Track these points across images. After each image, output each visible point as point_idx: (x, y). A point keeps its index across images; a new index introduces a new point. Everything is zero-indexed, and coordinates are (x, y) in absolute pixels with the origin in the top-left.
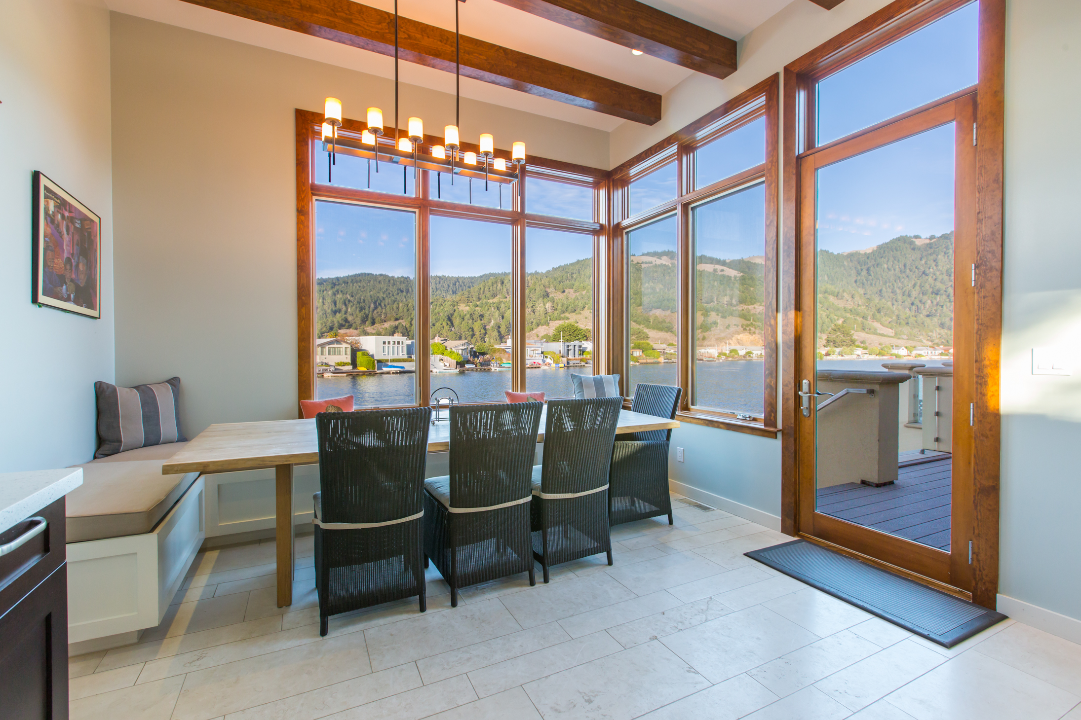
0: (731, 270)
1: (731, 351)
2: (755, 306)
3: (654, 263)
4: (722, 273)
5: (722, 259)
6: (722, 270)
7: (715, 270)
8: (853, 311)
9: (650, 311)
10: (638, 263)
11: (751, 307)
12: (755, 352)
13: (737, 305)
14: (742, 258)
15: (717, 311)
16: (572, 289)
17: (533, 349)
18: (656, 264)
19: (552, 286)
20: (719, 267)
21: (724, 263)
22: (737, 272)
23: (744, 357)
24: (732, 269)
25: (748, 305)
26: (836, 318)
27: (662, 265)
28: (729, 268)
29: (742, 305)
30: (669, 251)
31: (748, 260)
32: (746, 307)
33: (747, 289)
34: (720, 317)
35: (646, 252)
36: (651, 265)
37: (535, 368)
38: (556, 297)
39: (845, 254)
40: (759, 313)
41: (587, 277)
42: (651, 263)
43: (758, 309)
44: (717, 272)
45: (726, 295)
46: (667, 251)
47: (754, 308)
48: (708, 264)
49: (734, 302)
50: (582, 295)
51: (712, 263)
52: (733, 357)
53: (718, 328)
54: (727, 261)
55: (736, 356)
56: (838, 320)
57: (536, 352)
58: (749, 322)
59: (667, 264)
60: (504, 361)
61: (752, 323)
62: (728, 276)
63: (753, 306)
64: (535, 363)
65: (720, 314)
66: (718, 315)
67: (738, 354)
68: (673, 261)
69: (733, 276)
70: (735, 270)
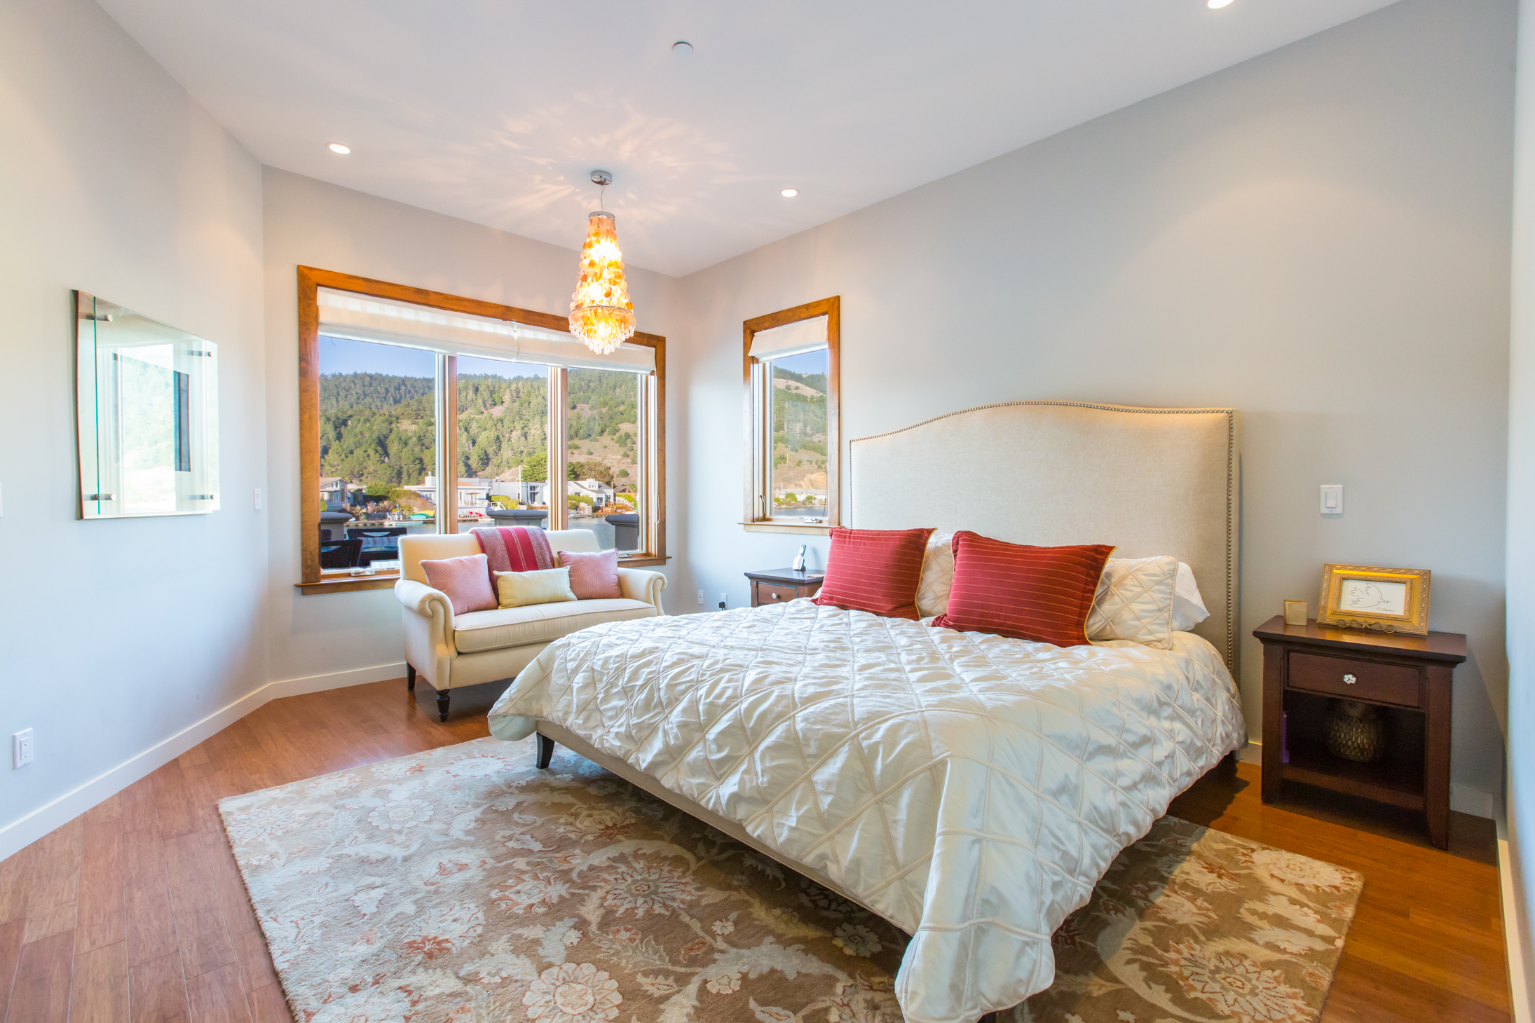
0: (808, 388)
1: (788, 495)
4: (797, 391)
5: (797, 373)
6: (797, 388)
7: (788, 388)
12: (818, 497)
13: (813, 435)
15: (786, 442)
16: (587, 403)
17: (471, 491)
20: (793, 384)
21: (798, 378)
22: (815, 391)
23: (804, 503)
24: (810, 387)
28: (806, 385)
29: (818, 435)
34: (789, 449)
37: (471, 521)
41: (610, 388)
44: (792, 389)
45: (799, 421)
48: (779, 378)
49: (809, 430)
50: (601, 413)
51: (784, 378)
52: (789, 504)
53: (787, 464)
54: (804, 376)
55: (793, 502)
57: (478, 496)
60: (416, 510)
62: (803, 396)
64: (471, 513)
65: (790, 446)
66: (787, 447)
67: (796, 500)
69: (809, 396)
70: (814, 388)
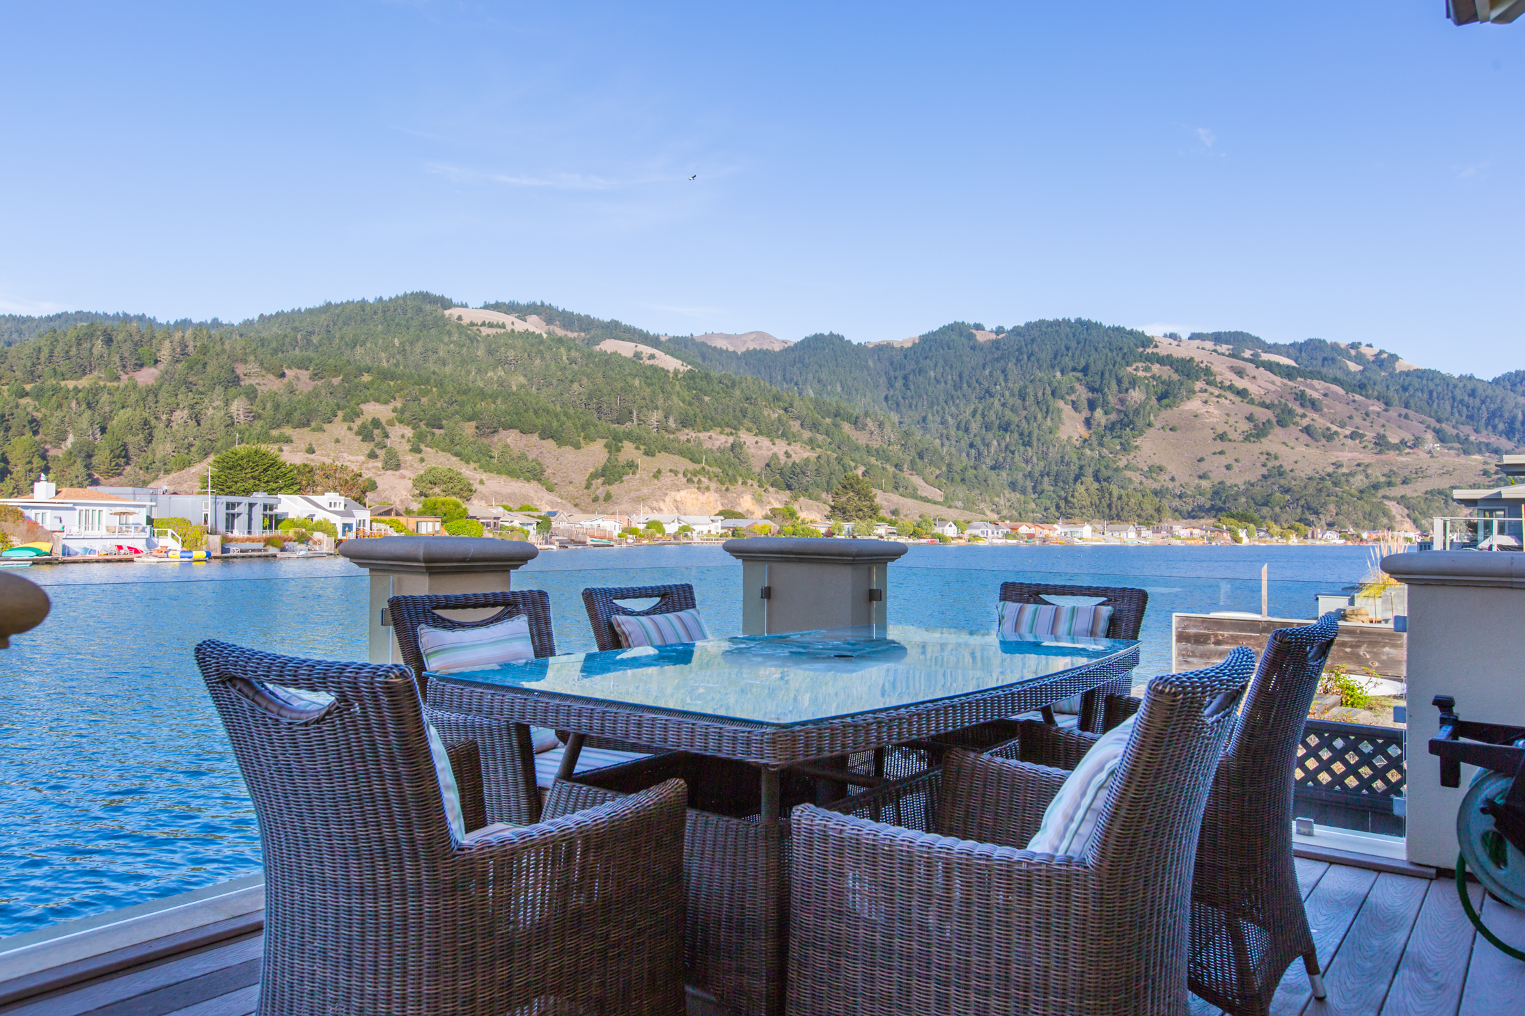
0: (668, 357)
1: (650, 525)
2: (711, 433)
3: (509, 328)
4: (651, 362)
5: (651, 333)
6: (652, 357)
7: (638, 355)
8: (881, 452)
9: (494, 432)
10: (472, 324)
11: (703, 435)
12: (698, 528)
13: (678, 430)
15: (637, 440)
16: (307, 369)
17: (119, 509)
18: (513, 331)
19: (252, 358)
20: (646, 350)
21: (654, 341)
22: (680, 362)
23: (675, 537)
24: (672, 355)
25: (699, 431)
26: (853, 464)
27: (527, 335)
28: (667, 353)
29: (686, 431)
30: (543, 304)
31: (703, 340)
32: (694, 435)
33: (698, 398)
34: (641, 452)
35: (493, 302)
36: (503, 331)
37: (120, 561)
38: (263, 388)
39: (871, 346)
40: (720, 448)
42: (503, 326)
43: (717, 440)
44: (642, 359)
45: (657, 408)
46: (539, 303)
47: (710, 437)
48: (623, 340)
49: (672, 423)
50: (330, 385)
51: (631, 340)
52: (651, 537)
53: (638, 476)
54: (663, 339)
55: (659, 535)
56: (855, 468)
57: (131, 519)
58: (698, 467)
59: (538, 332)
60: (16, 541)
61: (703, 469)
62: (663, 369)
63: (708, 434)
64: (120, 547)
65: (642, 447)
66: (637, 448)
67: (663, 531)
68: (551, 327)
69: (671, 370)
70: (678, 358)
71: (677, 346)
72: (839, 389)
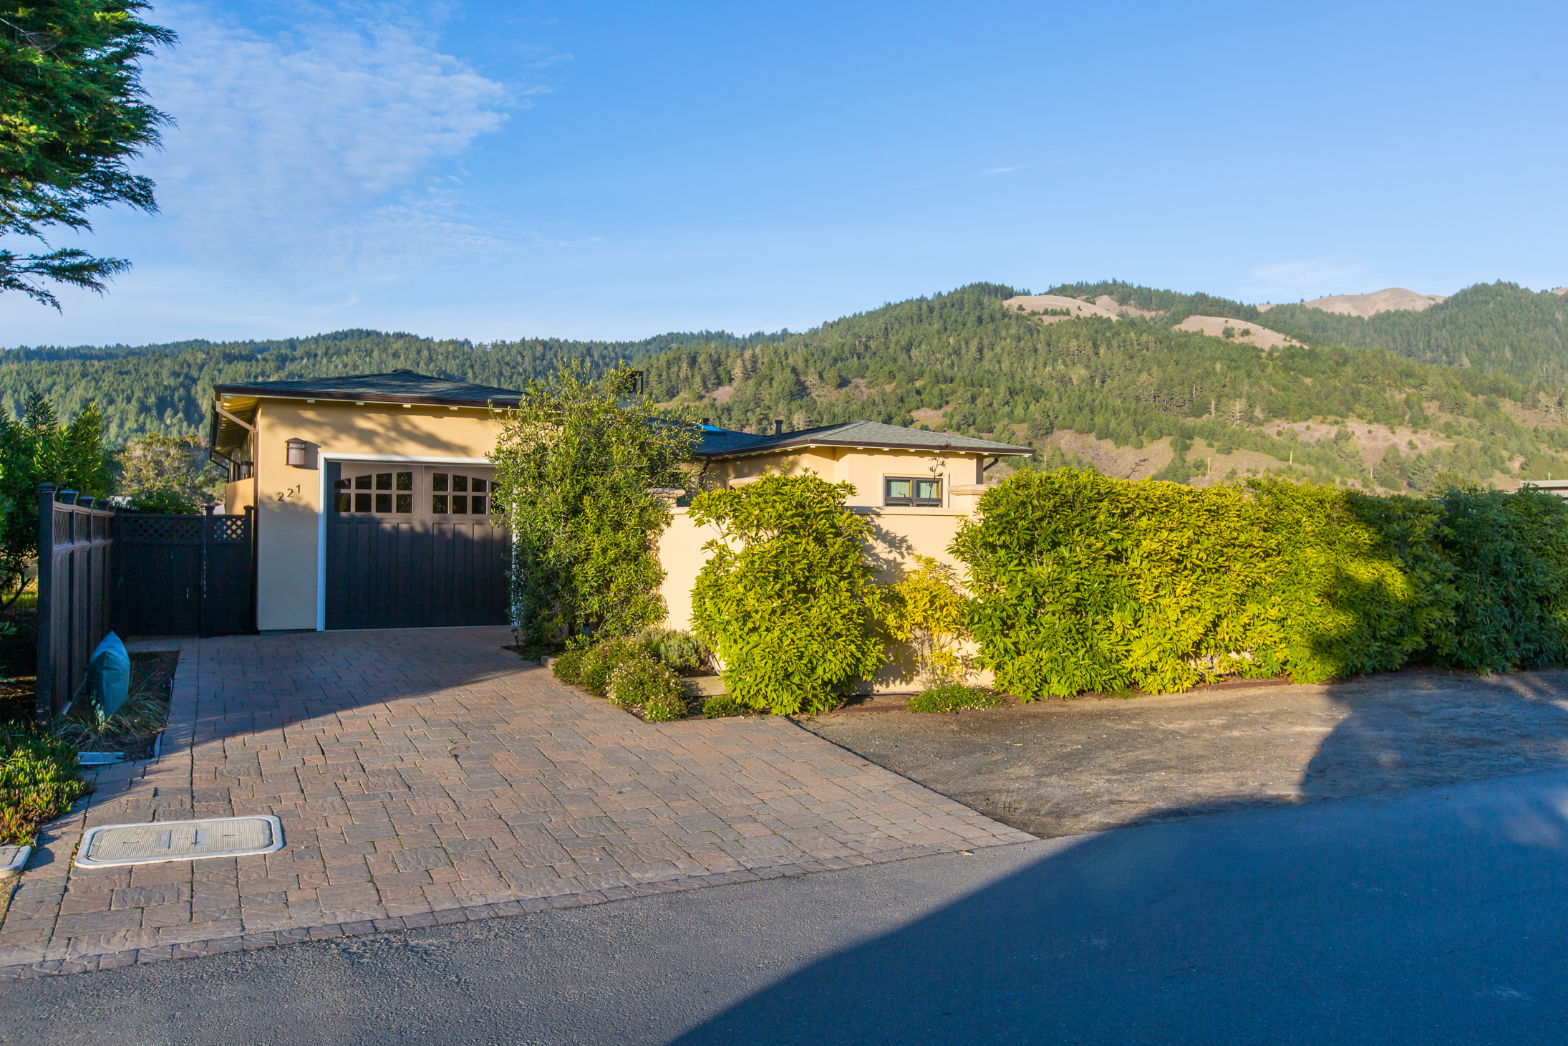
0: (1268, 331)
2: (1310, 423)
3: (1074, 314)
4: (1245, 340)
5: (1245, 304)
6: (1246, 333)
7: (1228, 333)
8: (1556, 436)
9: (1047, 433)
10: (1034, 313)
11: (1299, 426)
13: (1267, 421)
14: (1302, 300)
15: (1210, 435)
16: (863, 377)
18: (1078, 317)
19: (812, 370)
20: (1238, 324)
21: (1249, 314)
22: (1282, 336)
24: (1272, 328)
25: (1294, 421)
26: (1505, 454)
27: (1096, 319)
28: (1265, 327)
29: (1277, 421)
30: (1115, 282)
31: (1317, 305)
32: (1287, 426)
33: (1295, 380)
34: (1214, 450)
35: (1058, 285)
36: (1067, 318)
38: (823, 399)
39: (1560, 293)
40: (1319, 440)
41: (902, 349)
42: (1068, 313)
43: (1317, 430)
44: (1233, 336)
45: (1240, 396)
46: (1110, 282)
47: (1308, 428)
48: (1211, 315)
49: (1258, 412)
50: (883, 393)
51: (1220, 315)
53: (1207, 477)
54: (1262, 309)
56: (1510, 459)
58: (1283, 465)
59: (1105, 315)
61: (1290, 468)
62: (1255, 348)
63: (1304, 424)
65: (1216, 444)
66: (1210, 445)
68: (1124, 308)
69: (1267, 348)
70: (1279, 331)
71: (1278, 318)
72: (1508, 355)
